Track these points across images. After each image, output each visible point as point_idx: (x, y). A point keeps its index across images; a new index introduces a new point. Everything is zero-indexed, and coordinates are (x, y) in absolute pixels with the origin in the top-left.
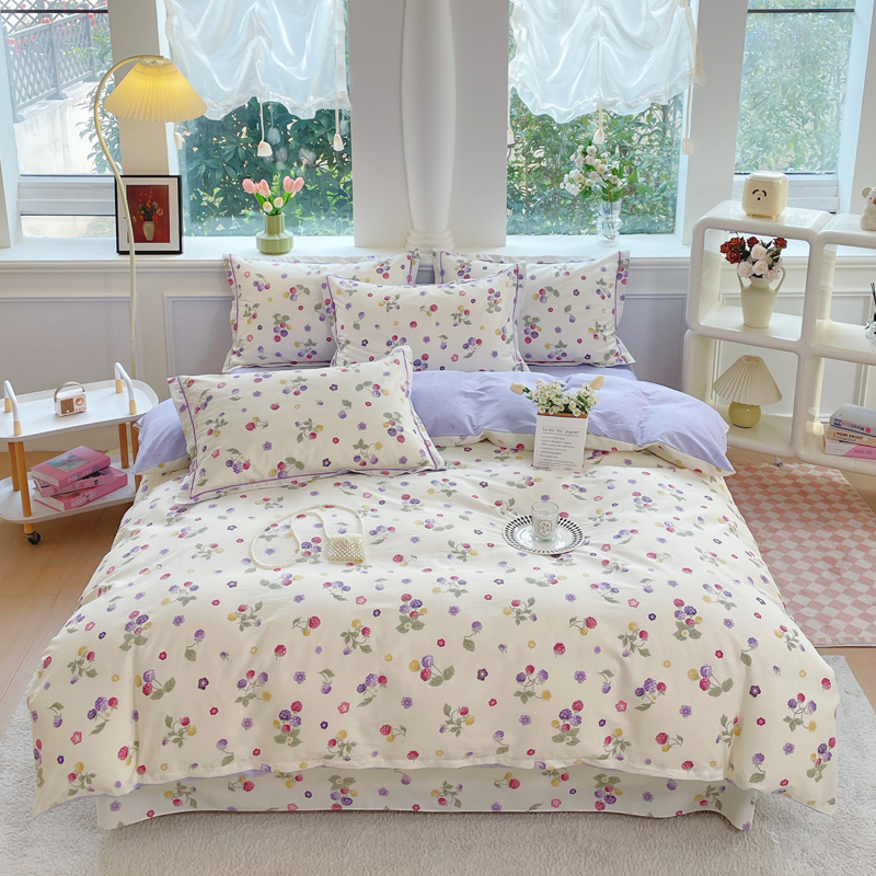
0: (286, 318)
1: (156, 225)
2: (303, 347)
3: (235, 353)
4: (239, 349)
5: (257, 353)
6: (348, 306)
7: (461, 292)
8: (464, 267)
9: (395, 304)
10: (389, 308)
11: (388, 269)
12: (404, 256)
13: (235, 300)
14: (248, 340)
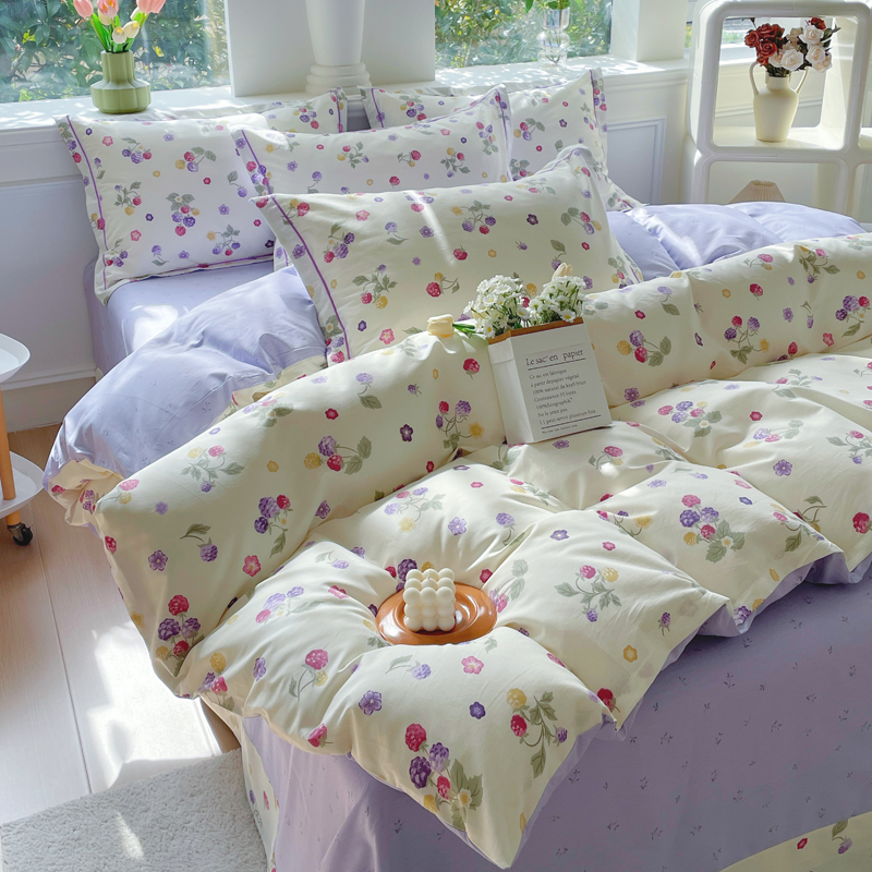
0: (188, 198)
2: (220, 240)
3: (111, 262)
4: (118, 255)
5: (151, 257)
6: (292, 166)
7: (442, 131)
8: (413, 104)
9: (360, 155)
10: (354, 163)
11: (315, 115)
12: (327, 97)
13: (91, 185)
14: (133, 239)
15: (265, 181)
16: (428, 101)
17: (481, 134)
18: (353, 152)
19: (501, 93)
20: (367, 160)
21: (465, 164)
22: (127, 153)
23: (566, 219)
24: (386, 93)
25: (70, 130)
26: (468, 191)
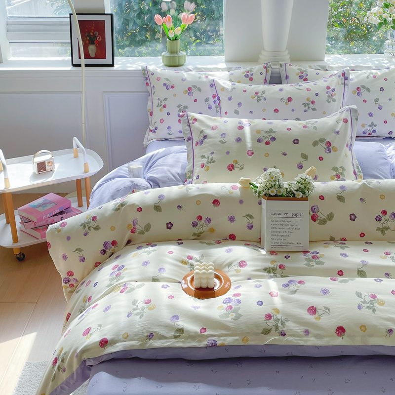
0: (186, 107)
1: (97, 47)
3: (152, 131)
4: (154, 128)
5: (167, 131)
6: (230, 99)
7: (307, 89)
8: (303, 73)
9: (262, 97)
10: (258, 100)
11: (252, 74)
12: (262, 66)
13: (151, 97)
14: (161, 122)
15: (219, 104)
16: (311, 72)
17: (327, 92)
18: (259, 95)
19: (346, 72)
20: (265, 99)
21: (314, 106)
22: (165, 85)
23: (315, 144)
24: (292, 67)
25: (146, 72)
26: (271, 123)
